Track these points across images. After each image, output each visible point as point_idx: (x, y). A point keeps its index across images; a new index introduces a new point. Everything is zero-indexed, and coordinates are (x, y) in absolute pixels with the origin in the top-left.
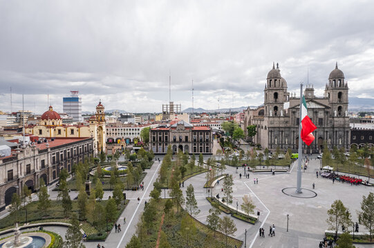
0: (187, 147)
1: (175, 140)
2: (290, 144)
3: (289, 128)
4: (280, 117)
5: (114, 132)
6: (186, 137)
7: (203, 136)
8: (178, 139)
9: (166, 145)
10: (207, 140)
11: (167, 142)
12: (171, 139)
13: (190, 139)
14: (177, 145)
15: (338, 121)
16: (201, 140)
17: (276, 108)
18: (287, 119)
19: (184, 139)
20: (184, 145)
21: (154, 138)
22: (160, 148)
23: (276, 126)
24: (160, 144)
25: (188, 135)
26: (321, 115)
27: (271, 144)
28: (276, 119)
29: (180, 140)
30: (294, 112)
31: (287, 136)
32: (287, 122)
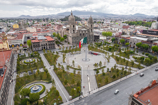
0: (47, 47)
1: (42, 45)
2: (78, 42)
3: (78, 37)
4: (75, 33)
5: (10, 42)
6: (46, 44)
7: (52, 43)
8: (43, 45)
9: (39, 47)
10: (54, 44)
11: (39, 46)
12: (41, 45)
13: (47, 44)
14: (43, 47)
15: (91, 33)
16: (51, 44)
17: (74, 30)
18: (77, 34)
19: (45, 44)
20: (45, 46)
21: (34, 45)
22: (37, 49)
23: (74, 36)
24: (37, 47)
25: (47, 43)
26: (87, 32)
27: (73, 42)
28: (74, 34)
29: (44, 45)
30: (79, 32)
31: (78, 39)
32: (77, 35)
